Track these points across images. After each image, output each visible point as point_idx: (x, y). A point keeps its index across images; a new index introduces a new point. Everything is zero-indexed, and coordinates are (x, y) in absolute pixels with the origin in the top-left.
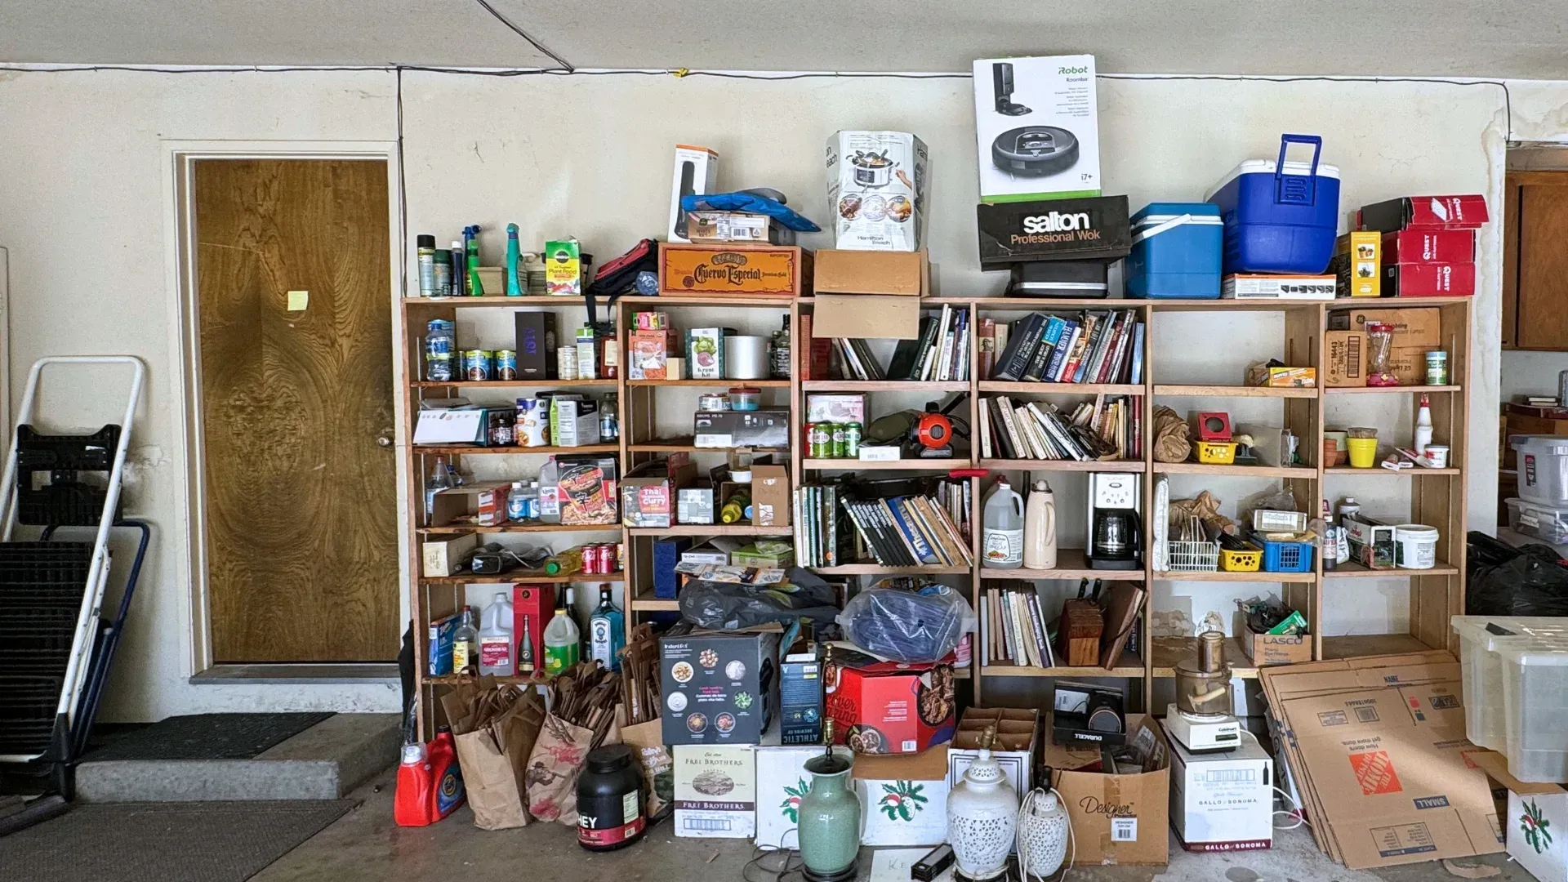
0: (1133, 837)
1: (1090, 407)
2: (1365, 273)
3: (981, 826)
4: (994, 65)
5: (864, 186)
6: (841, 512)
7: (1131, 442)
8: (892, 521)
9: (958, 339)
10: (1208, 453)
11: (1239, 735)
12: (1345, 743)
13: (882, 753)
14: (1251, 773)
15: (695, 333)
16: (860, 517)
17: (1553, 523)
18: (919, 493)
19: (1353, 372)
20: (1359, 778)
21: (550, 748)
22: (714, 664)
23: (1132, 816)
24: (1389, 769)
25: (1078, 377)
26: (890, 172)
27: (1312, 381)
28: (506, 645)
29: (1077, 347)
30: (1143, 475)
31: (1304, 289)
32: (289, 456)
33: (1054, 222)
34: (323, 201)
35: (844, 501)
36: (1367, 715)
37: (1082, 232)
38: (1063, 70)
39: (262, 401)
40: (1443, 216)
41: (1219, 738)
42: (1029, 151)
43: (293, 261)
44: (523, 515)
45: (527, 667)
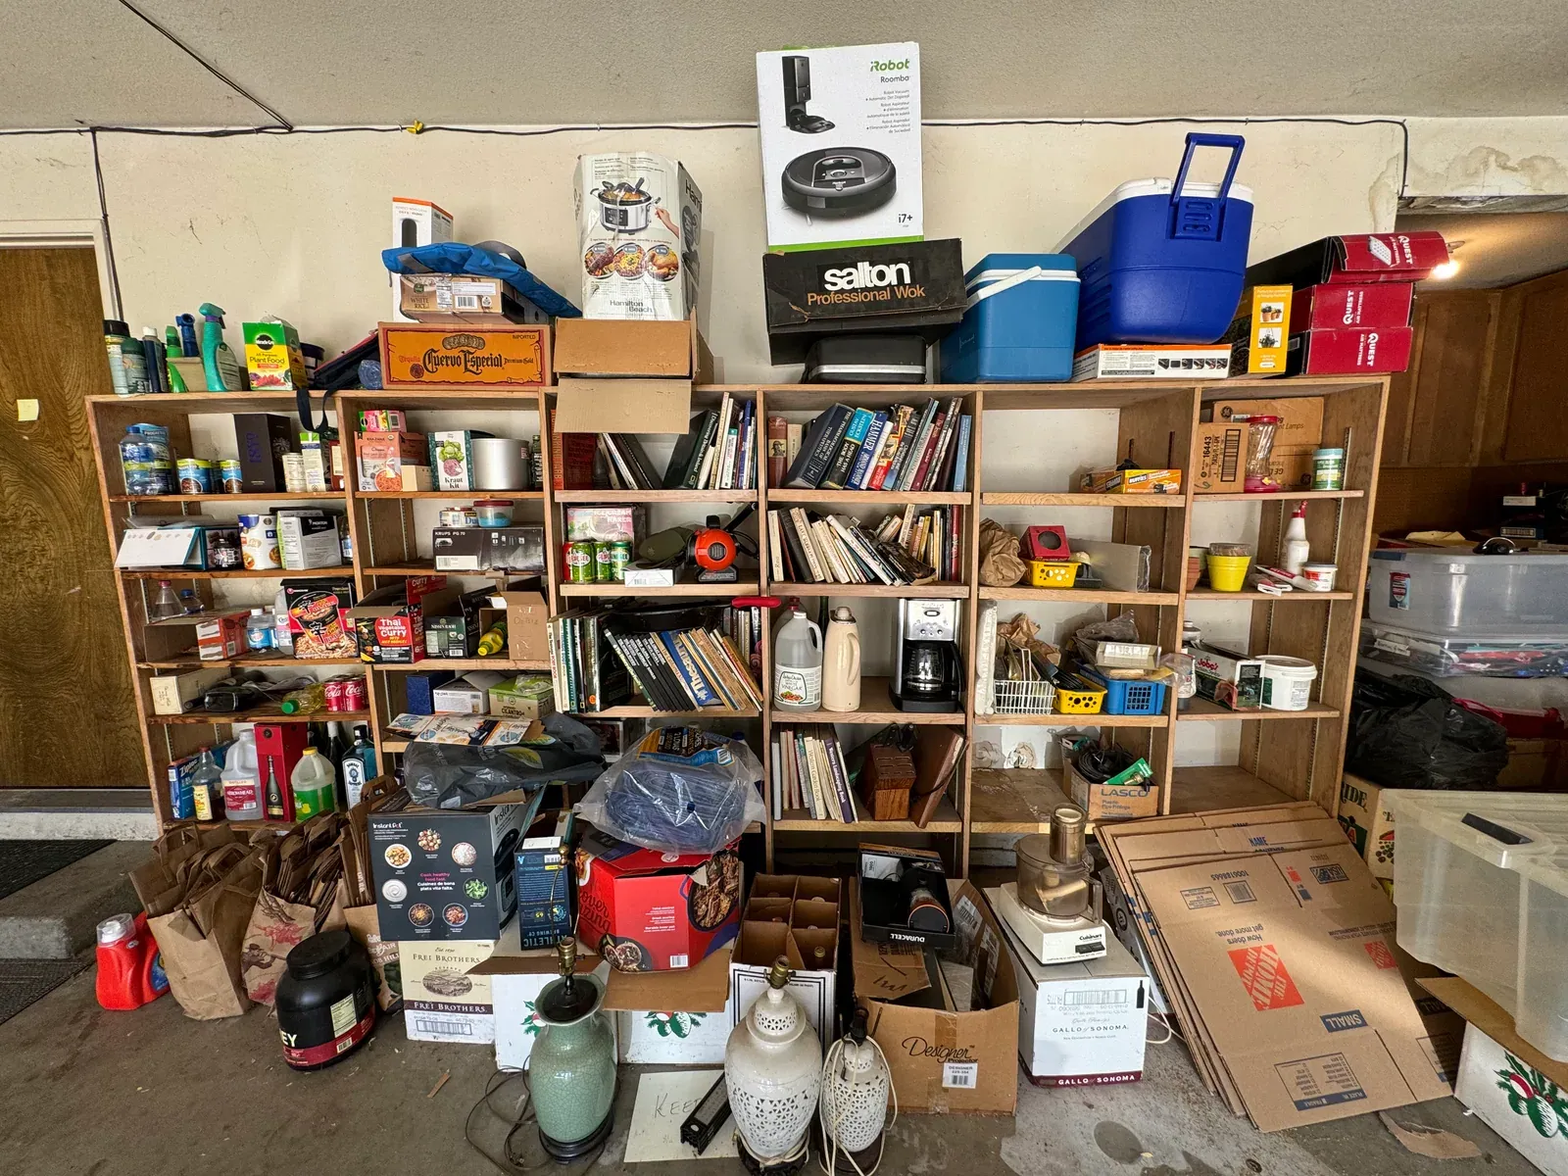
0: (972, 1084)
1: (897, 520)
2: (1268, 342)
3: (771, 1107)
4: (784, 59)
5: (613, 230)
6: (605, 648)
7: (947, 562)
8: (664, 657)
9: (742, 438)
10: (1044, 575)
11: (1104, 944)
12: (1220, 934)
13: (643, 970)
14: (1122, 994)
15: (439, 436)
16: (627, 653)
17: (1438, 653)
18: (697, 626)
19: (1229, 475)
20: (1245, 984)
21: (265, 929)
22: (436, 847)
23: (971, 1061)
24: (1281, 971)
25: (889, 483)
26: (648, 211)
27: (1176, 486)
28: (251, 788)
29: (888, 446)
30: (965, 603)
31: (1188, 363)
32: (42, 579)
33: (864, 275)
34: (41, 296)
35: (608, 634)
36: (1241, 894)
37: (901, 288)
38: (877, 66)
39: (6, 521)
40: (1388, 261)
41: (1080, 949)
42: (829, 184)
43: (18, 366)
44: (266, 644)
45: (276, 811)
